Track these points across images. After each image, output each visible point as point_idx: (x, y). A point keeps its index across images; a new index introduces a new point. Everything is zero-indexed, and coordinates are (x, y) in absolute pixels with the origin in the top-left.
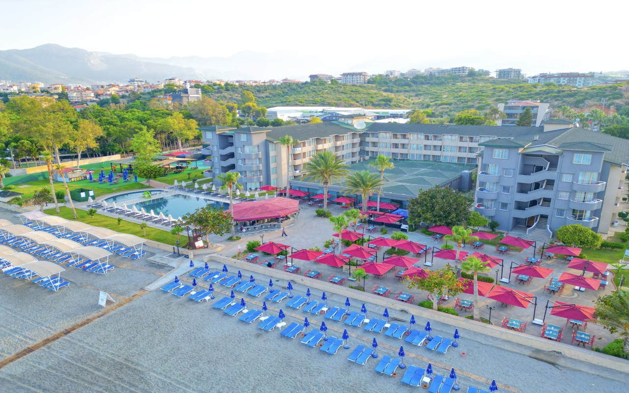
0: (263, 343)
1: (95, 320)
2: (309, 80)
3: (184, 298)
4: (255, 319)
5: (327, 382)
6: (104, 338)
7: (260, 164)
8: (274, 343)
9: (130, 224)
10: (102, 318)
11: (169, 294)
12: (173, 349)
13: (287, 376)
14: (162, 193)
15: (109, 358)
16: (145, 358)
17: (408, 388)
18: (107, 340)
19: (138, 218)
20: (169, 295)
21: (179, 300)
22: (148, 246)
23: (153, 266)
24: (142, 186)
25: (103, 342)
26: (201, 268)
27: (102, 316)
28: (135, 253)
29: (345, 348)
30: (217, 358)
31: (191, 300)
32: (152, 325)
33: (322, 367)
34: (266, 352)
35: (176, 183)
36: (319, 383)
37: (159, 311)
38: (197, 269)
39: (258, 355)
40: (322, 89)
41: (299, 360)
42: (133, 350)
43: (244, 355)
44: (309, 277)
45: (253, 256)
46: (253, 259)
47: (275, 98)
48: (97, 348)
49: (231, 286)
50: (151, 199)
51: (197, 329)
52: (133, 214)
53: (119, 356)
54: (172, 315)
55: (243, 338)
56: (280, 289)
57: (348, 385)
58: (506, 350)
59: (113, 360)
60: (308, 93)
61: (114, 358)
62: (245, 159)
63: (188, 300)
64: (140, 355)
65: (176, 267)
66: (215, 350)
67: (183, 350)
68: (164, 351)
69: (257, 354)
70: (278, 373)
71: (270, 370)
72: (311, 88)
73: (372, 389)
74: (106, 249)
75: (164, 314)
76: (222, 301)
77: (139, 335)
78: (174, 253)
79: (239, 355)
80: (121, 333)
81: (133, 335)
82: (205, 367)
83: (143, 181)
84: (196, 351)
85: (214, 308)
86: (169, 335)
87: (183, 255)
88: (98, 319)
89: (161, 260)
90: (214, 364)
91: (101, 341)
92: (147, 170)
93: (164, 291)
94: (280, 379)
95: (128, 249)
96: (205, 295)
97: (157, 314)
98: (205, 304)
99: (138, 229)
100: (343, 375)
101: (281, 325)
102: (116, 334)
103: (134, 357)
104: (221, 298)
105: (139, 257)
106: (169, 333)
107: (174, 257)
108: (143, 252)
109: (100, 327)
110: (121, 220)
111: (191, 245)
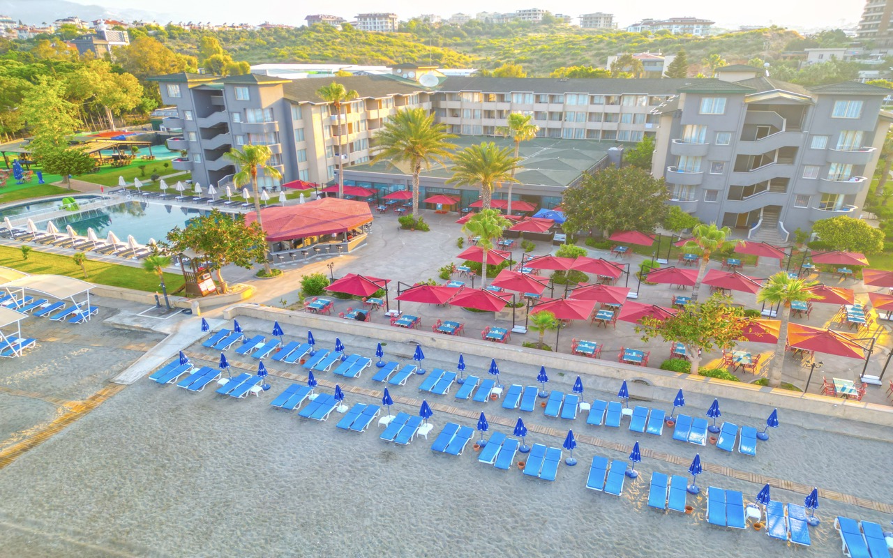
0: (403, 471)
1: (16, 459)
2: (306, 23)
3: (204, 393)
4: (368, 424)
5: (565, 541)
6: (49, 497)
7: (276, 143)
8: (424, 468)
9: (48, 257)
10: (33, 451)
11: (170, 386)
12: (215, 505)
13: (480, 539)
14: (97, 201)
15: (71, 544)
16: (156, 535)
17: (727, 534)
18: (56, 501)
19: (63, 246)
20: (171, 389)
21: (196, 397)
22: (98, 296)
23: (121, 335)
24: (56, 191)
25: (47, 506)
26: (225, 332)
27: (31, 447)
28: (76, 312)
29: (570, 465)
30: (318, 514)
31: (222, 396)
32: (151, 458)
33: (541, 510)
34: (416, 490)
35: (122, 182)
36: (551, 545)
37: (159, 426)
38: (217, 334)
39: (403, 498)
40: (332, 37)
41: (489, 499)
42: (125, 519)
43: (374, 502)
44: (441, 332)
45: (322, 301)
46: (323, 307)
47: (256, 52)
48: (35, 523)
49: (297, 361)
50: (80, 212)
51: (255, 456)
52: (52, 238)
53: (95, 537)
54: (189, 430)
55: (359, 466)
56: (395, 359)
57: (611, 542)
58: (853, 437)
59: (82, 548)
60: (309, 44)
61: (82, 543)
62: (248, 134)
63: (214, 395)
64: (144, 528)
65: (171, 334)
66: (308, 497)
67: (238, 506)
68: (197, 513)
69: (400, 496)
70: (459, 533)
71: (440, 527)
72: (313, 36)
73: (661, 545)
74: (10, 306)
75: (172, 431)
76: (289, 392)
77: (128, 482)
78: (159, 306)
79: (362, 503)
80: (86, 481)
81: (115, 484)
82: (299, 540)
83: (56, 181)
84: (268, 504)
85: (277, 409)
86: (196, 474)
87: (177, 309)
88: (24, 456)
89: (135, 321)
90: (316, 528)
91: (41, 505)
92: (61, 159)
93: (158, 381)
94: (469, 547)
95: (57, 304)
96: (250, 383)
97: (155, 431)
98: (254, 402)
99: (69, 265)
100: (590, 522)
101: (425, 429)
102: (75, 486)
103: (132, 535)
104: (285, 387)
105: (84, 318)
106: (195, 471)
107: (160, 315)
108: (93, 309)
109: (32, 474)
110: (28, 250)
111: (190, 289)
